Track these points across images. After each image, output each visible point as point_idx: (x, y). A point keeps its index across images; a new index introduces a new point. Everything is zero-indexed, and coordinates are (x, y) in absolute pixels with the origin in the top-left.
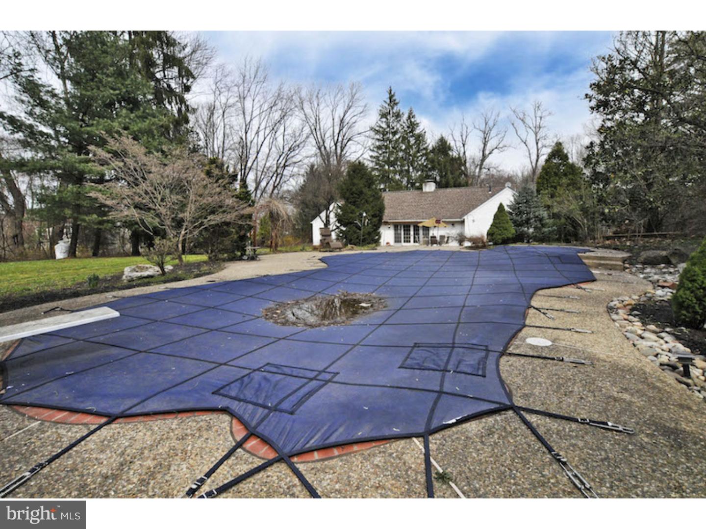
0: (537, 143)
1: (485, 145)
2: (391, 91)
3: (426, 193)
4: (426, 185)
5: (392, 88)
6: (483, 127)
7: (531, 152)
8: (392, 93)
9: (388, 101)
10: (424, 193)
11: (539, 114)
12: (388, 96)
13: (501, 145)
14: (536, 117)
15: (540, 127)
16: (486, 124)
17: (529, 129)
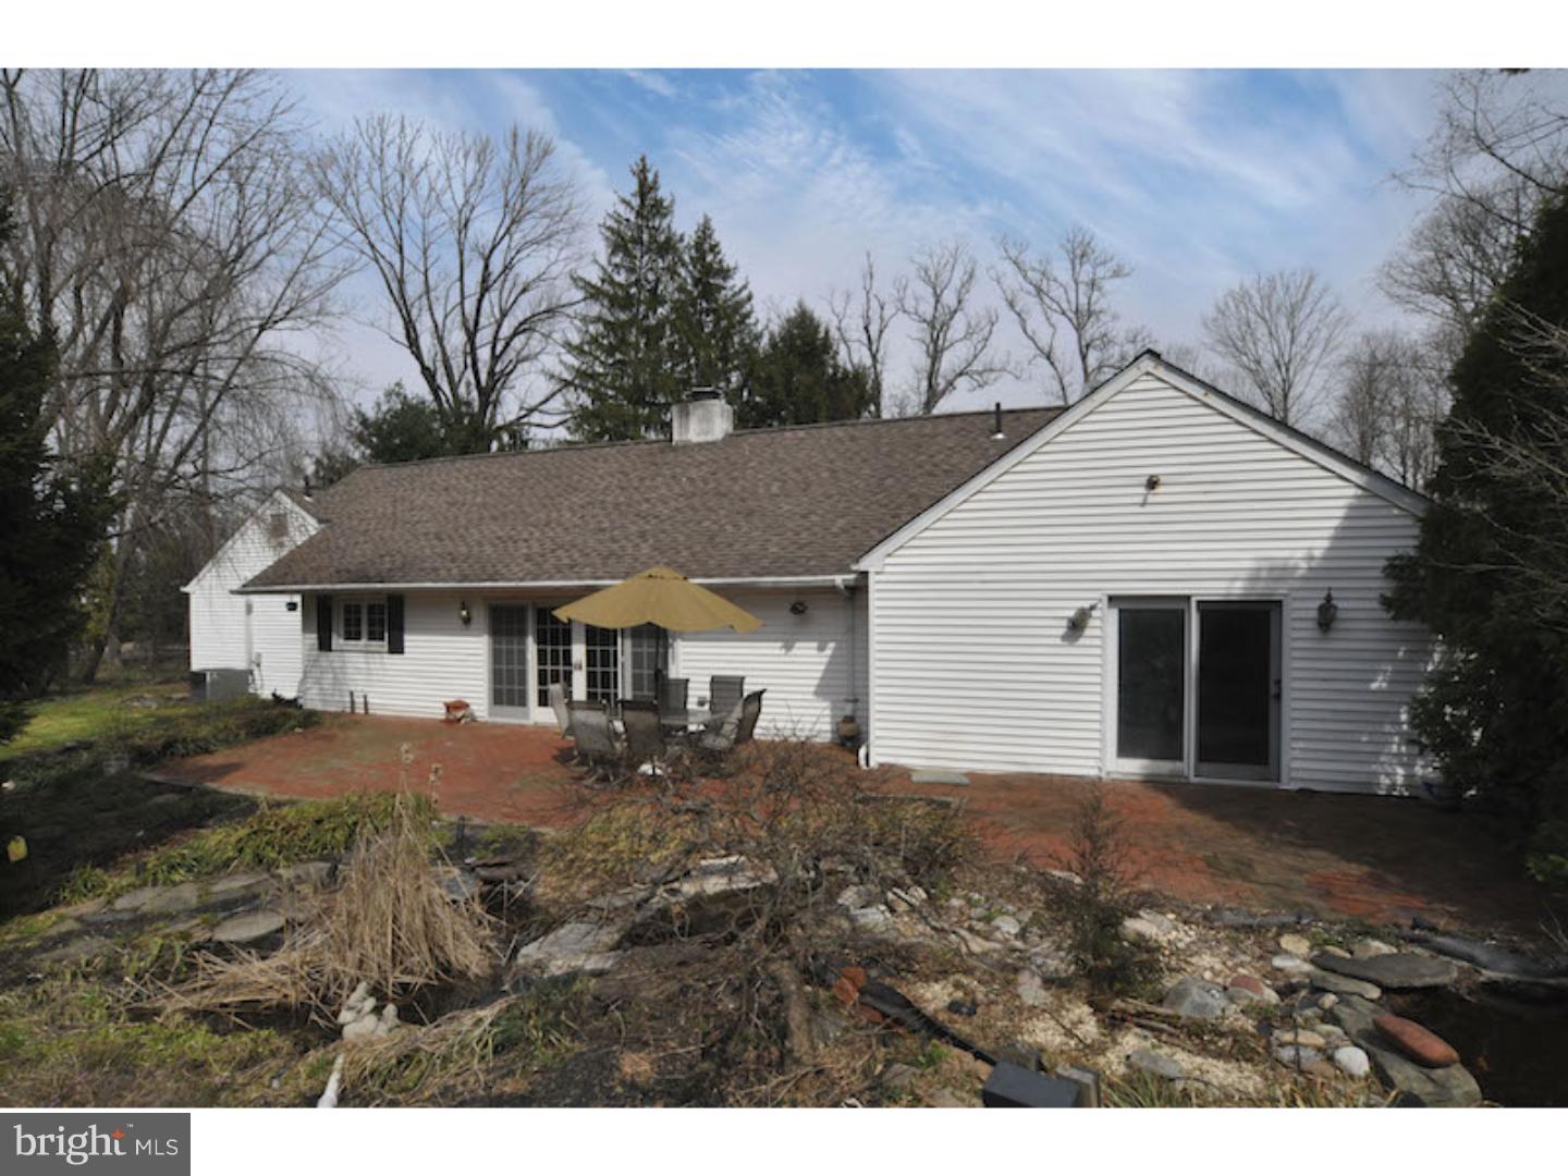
0: (1084, 358)
1: (935, 356)
2: (644, 170)
3: (687, 447)
4: (685, 414)
5: (648, 162)
6: (927, 309)
7: (1066, 380)
8: (650, 177)
9: (636, 202)
10: (675, 449)
11: (1085, 273)
12: (634, 185)
13: (977, 366)
14: (1076, 283)
15: (1090, 313)
16: (937, 302)
17: (1057, 318)
